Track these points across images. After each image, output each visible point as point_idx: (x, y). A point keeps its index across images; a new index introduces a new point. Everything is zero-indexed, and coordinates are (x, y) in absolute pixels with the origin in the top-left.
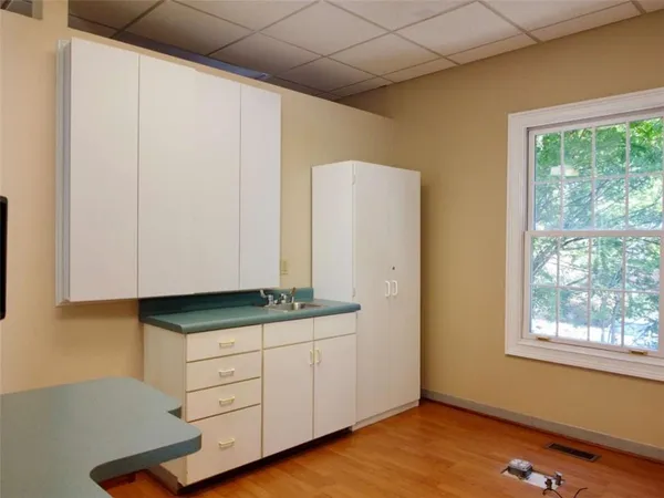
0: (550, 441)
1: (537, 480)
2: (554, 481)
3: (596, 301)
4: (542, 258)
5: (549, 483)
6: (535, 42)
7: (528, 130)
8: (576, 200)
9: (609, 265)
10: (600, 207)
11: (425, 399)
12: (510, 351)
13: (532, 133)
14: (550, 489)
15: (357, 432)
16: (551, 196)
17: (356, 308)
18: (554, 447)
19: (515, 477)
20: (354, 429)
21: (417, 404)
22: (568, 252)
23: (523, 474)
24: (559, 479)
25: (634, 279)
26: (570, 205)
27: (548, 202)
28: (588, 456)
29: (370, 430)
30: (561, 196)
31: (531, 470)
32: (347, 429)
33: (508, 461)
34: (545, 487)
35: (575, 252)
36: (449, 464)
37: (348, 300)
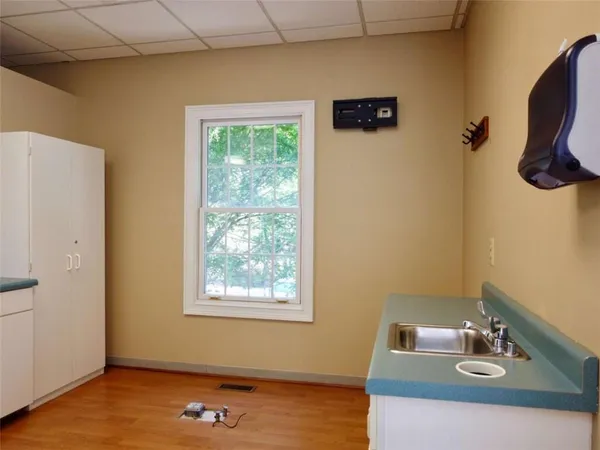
0: (219, 383)
1: (209, 417)
2: (221, 414)
3: (260, 266)
4: (220, 233)
5: (217, 416)
6: (207, 48)
7: (202, 121)
8: (245, 186)
9: (270, 238)
10: (263, 192)
11: (111, 366)
12: (187, 311)
13: (205, 125)
14: (218, 421)
15: (34, 410)
16: (227, 180)
17: (32, 284)
18: (224, 387)
19: (191, 418)
20: (31, 409)
21: (102, 372)
22: (240, 228)
23: (198, 414)
24: (225, 412)
25: (286, 247)
26: (242, 189)
27: (224, 186)
28: (248, 389)
29: (50, 405)
30: (235, 181)
31: (204, 409)
32: (22, 409)
33: (184, 407)
34: (214, 420)
35: (245, 228)
36: (132, 421)
37: (24, 275)
